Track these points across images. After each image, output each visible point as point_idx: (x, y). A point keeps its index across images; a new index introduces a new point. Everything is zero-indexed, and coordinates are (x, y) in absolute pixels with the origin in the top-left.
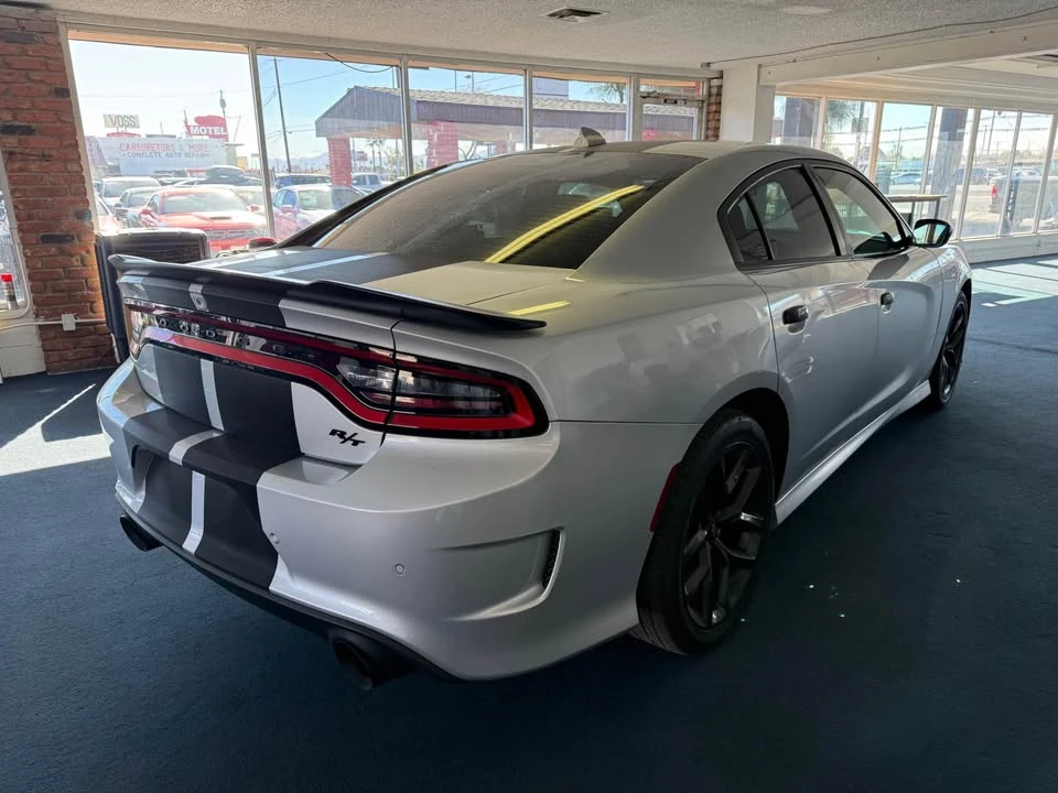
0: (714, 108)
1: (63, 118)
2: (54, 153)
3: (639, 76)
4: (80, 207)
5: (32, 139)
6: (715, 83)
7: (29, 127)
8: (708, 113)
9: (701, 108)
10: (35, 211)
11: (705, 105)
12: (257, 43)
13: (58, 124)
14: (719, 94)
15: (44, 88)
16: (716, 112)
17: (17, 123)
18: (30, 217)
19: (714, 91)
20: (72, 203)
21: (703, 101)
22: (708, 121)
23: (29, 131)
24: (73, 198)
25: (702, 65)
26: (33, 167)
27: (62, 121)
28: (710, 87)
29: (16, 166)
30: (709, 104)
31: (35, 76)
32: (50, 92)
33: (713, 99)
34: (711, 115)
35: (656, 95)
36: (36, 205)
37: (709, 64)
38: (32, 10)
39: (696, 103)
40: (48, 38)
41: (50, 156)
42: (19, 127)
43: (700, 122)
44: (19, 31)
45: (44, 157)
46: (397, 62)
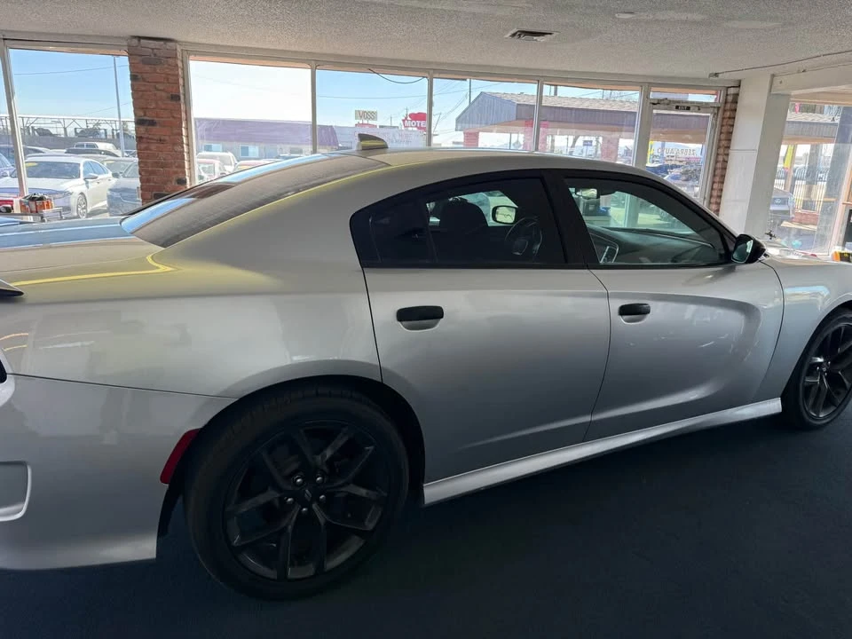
0: (728, 114)
1: (175, 115)
2: (167, 138)
3: (651, 85)
4: (180, 176)
5: (154, 129)
6: (732, 91)
7: (153, 121)
8: (723, 118)
9: (716, 115)
10: (152, 177)
11: (721, 111)
12: (316, 62)
13: (171, 119)
14: (735, 102)
15: (164, 94)
16: (729, 118)
17: (145, 118)
18: (148, 181)
19: (730, 98)
20: (176, 173)
21: (718, 108)
22: (722, 126)
23: (152, 123)
24: (176, 169)
25: (710, 75)
26: (153, 147)
27: (173, 117)
28: (727, 95)
29: (143, 146)
30: (725, 111)
31: (160, 86)
32: (168, 98)
33: (728, 106)
34: (725, 121)
35: (666, 102)
36: (153, 173)
37: (716, 75)
38: (162, 43)
39: (712, 110)
40: (170, 61)
41: (164, 140)
42: (146, 120)
43: (714, 126)
44: (153, 56)
45: (161, 141)
46: (427, 75)
